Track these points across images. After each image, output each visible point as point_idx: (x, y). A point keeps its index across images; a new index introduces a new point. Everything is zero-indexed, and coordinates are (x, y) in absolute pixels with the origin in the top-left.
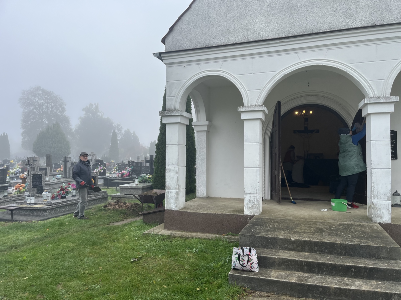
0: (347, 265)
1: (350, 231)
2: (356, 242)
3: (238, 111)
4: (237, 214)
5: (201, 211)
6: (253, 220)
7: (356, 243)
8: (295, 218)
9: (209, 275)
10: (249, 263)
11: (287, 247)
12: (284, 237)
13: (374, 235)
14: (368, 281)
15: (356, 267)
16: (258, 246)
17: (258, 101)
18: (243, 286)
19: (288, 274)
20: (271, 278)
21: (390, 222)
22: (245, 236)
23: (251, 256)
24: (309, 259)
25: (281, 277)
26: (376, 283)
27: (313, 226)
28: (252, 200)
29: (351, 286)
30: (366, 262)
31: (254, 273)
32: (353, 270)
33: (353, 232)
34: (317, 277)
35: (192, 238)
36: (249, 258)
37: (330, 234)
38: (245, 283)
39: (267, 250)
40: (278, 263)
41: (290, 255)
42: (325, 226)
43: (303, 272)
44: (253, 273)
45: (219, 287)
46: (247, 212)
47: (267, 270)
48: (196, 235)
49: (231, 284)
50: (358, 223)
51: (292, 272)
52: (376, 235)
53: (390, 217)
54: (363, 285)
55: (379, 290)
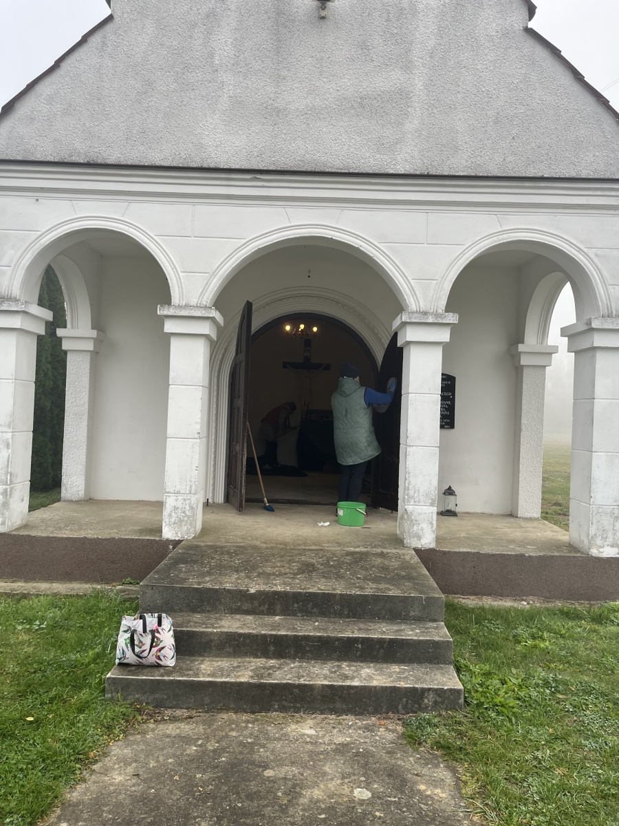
0: (348, 638)
1: (362, 567)
2: (370, 589)
3: (158, 313)
4: (147, 538)
5: (65, 534)
6: (179, 550)
7: (370, 592)
8: (265, 543)
9: (62, 682)
10: (154, 650)
11: (240, 607)
12: (236, 586)
13: (404, 574)
14: (385, 665)
15: (364, 640)
16: (180, 610)
17: (203, 298)
18: (138, 700)
19: (235, 665)
20: (199, 677)
21: (433, 545)
22: (152, 589)
23: (158, 632)
24: (279, 630)
25: (220, 673)
26: (398, 670)
27: (297, 560)
28: (181, 507)
29: (353, 678)
30: (384, 629)
31: (164, 669)
32: (360, 646)
33: (366, 569)
34: (292, 665)
35: (38, 596)
36: (153, 637)
37: (326, 576)
38: (142, 694)
39: (197, 617)
40: (218, 644)
41: (244, 624)
42: (320, 558)
43: (267, 658)
44: (162, 671)
45: (81, 710)
46: (168, 533)
47: (194, 660)
48: (48, 587)
49: (112, 698)
50: (379, 550)
51: (244, 660)
52: (405, 572)
53: (434, 536)
54: (375, 674)
55: (403, 684)
